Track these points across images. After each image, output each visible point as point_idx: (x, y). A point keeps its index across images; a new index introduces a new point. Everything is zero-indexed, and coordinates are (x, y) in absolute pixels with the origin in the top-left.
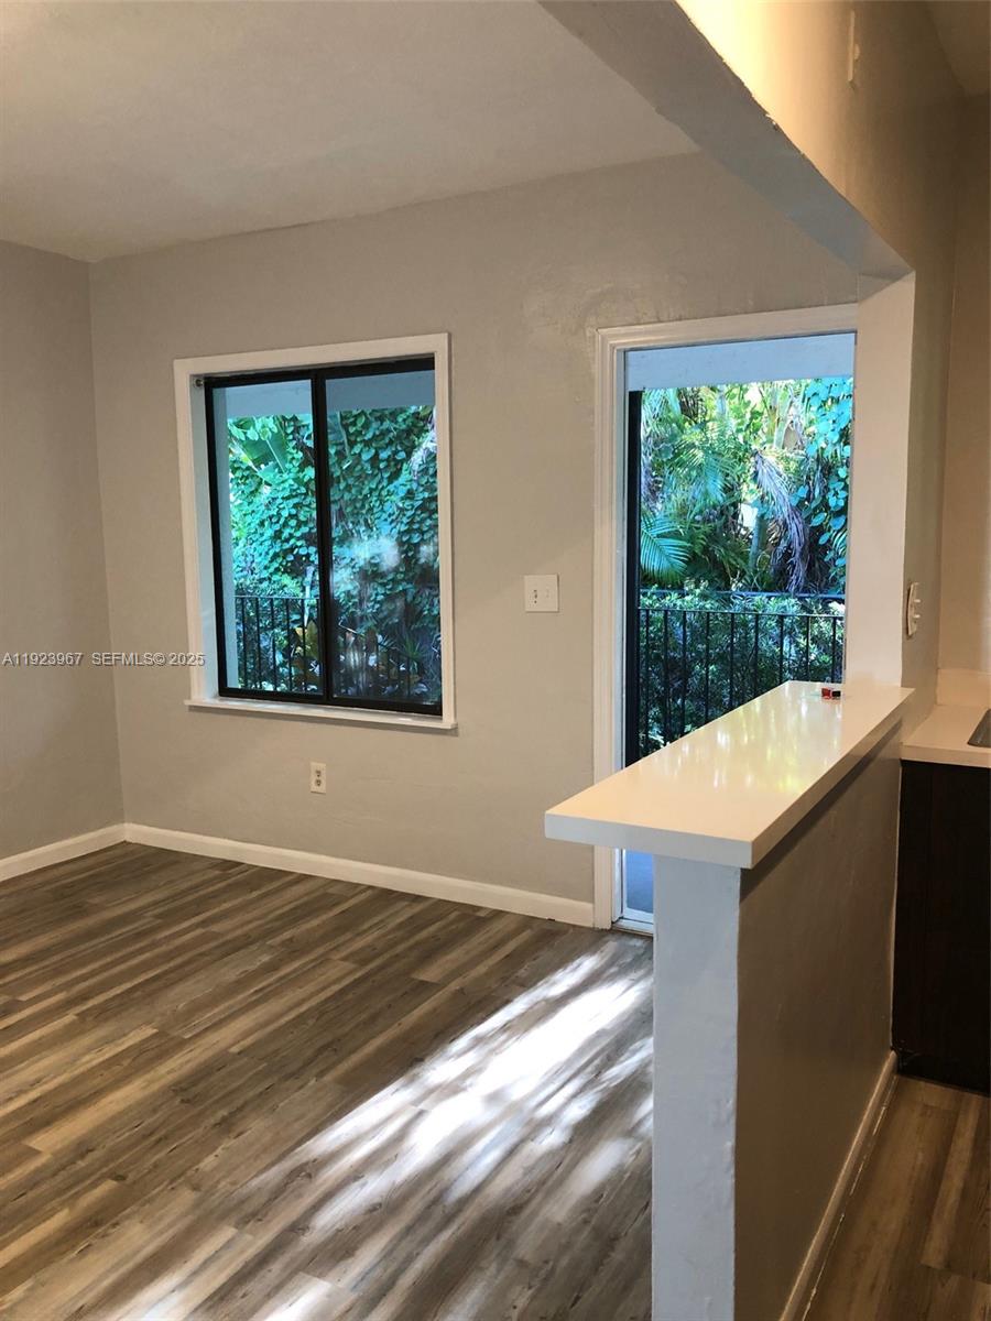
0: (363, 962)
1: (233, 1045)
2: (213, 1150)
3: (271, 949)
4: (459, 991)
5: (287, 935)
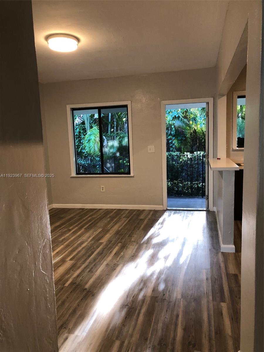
0: (128, 218)
1: (119, 228)
2: (132, 239)
3: (108, 218)
4: (149, 219)
5: (108, 216)
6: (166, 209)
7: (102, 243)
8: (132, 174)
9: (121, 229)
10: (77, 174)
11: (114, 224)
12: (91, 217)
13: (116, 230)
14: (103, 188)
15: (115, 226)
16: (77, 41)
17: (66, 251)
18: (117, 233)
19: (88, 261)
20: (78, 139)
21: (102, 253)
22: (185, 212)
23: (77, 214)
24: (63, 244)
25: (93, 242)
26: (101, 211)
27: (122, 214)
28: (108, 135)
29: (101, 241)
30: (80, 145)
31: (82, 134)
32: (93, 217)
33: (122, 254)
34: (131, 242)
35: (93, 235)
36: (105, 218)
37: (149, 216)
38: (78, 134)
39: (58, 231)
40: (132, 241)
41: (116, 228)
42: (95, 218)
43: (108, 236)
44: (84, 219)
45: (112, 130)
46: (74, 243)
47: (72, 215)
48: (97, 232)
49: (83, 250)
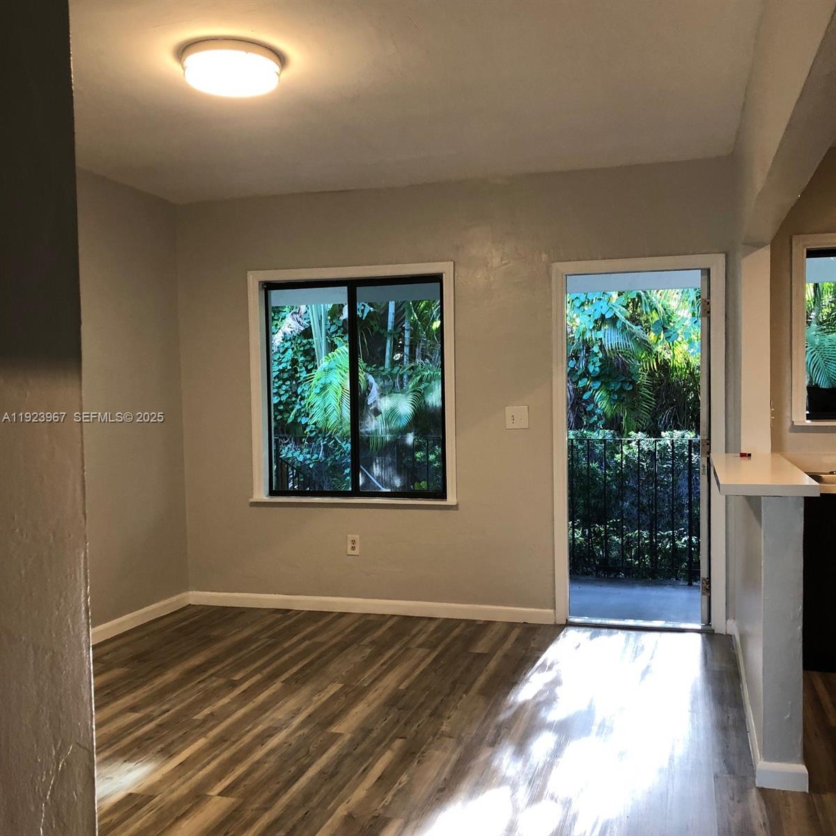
0: (433, 648)
1: (399, 685)
2: (442, 724)
3: (366, 646)
4: (506, 656)
5: (368, 640)
6: (564, 622)
7: (337, 736)
8: (451, 499)
9: (407, 688)
10: (272, 493)
11: (384, 667)
12: (309, 640)
13: (388, 691)
14: (354, 542)
15: (388, 676)
16: (279, 64)
17: (213, 759)
18: (394, 700)
19: (284, 800)
20: (288, 383)
21: (332, 776)
22: (629, 635)
23: (263, 630)
24: (204, 734)
25: (305, 731)
26: (345, 621)
27: (414, 632)
28: (383, 371)
29: (334, 729)
30: (294, 403)
31: (301, 368)
32: (318, 639)
33: (404, 778)
34: (438, 736)
35: (310, 705)
36: (355, 646)
37: (508, 645)
38: (289, 368)
39: (193, 687)
40: (443, 735)
41: (390, 682)
42: (323, 644)
43: (359, 712)
44: (286, 645)
45: (398, 356)
46: (243, 732)
47: (247, 633)
48: (325, 696)
49: (269, 760)
